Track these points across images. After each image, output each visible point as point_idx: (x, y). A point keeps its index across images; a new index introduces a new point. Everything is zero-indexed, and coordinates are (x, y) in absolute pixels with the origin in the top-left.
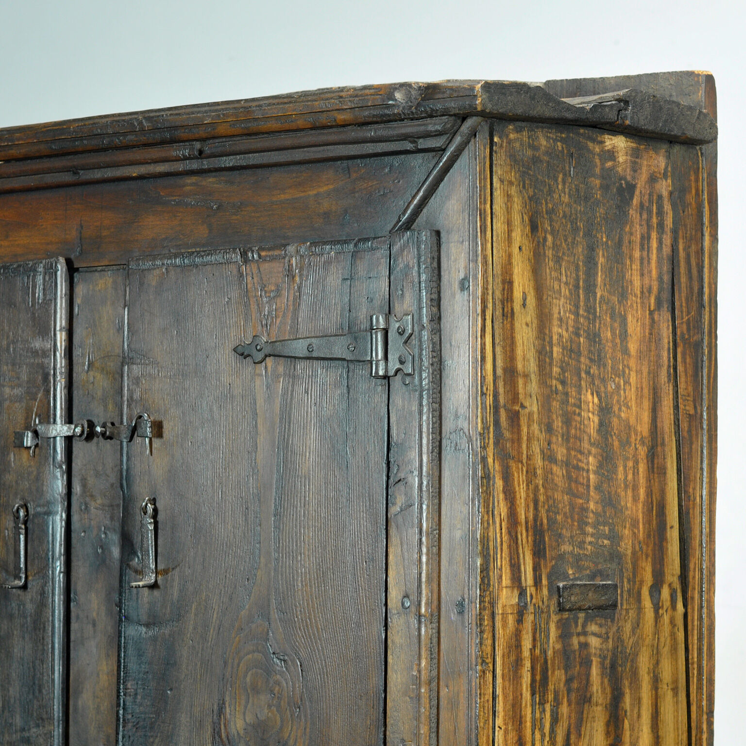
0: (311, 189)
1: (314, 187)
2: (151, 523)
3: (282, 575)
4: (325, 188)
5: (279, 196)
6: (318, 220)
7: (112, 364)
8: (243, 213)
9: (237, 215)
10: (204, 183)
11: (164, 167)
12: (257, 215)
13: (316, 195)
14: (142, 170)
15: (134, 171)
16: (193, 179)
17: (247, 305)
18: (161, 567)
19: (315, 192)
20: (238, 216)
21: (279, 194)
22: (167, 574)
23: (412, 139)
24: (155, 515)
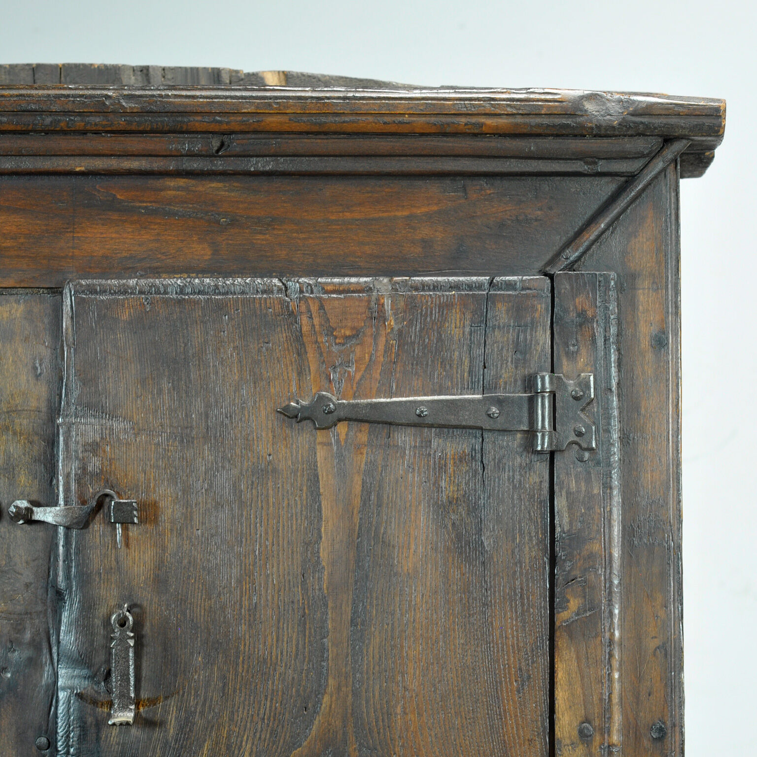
0: (400, 208)
1: (403, 206)
2: (131, 638)
3: (367, 702)
4: (424, 210)
5: (341, 214)
6: (412, 249)
7: (25, 422)
8: (275, 232)
9: (265, 234)
10: (200, 188)
11: (137, 163)
12: (302, 236)
13: (408, 216)
14: (99, 164)
15: (80, 165)
16: (182, 182)
17: (301, 353)
18: (144, 695)
19: (406, 213)
20: (268, 236)
21: (343, 212)
22: (155, 704)
23: (590, 160)
24: (138, 627)
